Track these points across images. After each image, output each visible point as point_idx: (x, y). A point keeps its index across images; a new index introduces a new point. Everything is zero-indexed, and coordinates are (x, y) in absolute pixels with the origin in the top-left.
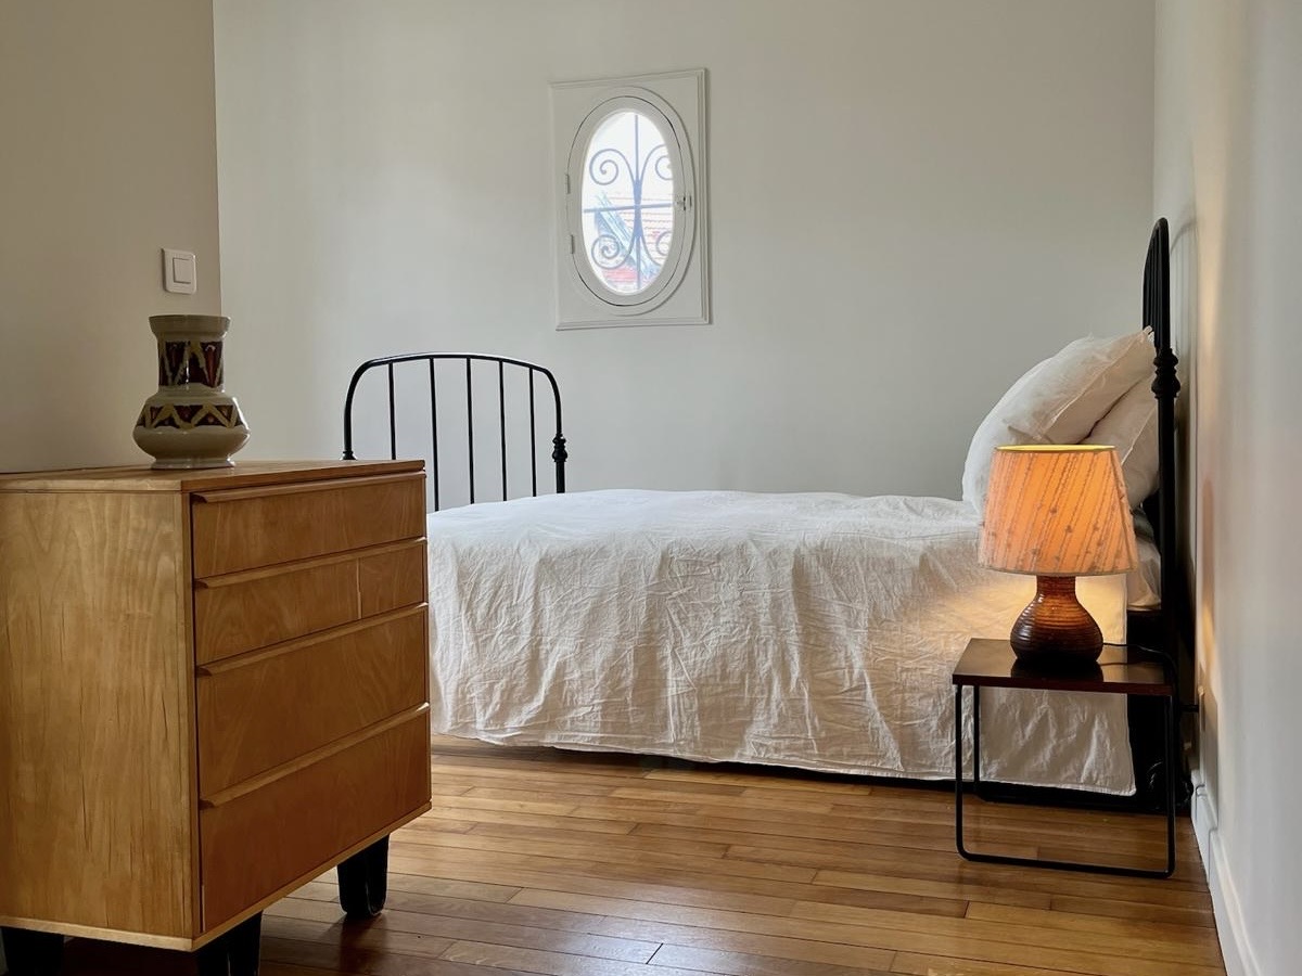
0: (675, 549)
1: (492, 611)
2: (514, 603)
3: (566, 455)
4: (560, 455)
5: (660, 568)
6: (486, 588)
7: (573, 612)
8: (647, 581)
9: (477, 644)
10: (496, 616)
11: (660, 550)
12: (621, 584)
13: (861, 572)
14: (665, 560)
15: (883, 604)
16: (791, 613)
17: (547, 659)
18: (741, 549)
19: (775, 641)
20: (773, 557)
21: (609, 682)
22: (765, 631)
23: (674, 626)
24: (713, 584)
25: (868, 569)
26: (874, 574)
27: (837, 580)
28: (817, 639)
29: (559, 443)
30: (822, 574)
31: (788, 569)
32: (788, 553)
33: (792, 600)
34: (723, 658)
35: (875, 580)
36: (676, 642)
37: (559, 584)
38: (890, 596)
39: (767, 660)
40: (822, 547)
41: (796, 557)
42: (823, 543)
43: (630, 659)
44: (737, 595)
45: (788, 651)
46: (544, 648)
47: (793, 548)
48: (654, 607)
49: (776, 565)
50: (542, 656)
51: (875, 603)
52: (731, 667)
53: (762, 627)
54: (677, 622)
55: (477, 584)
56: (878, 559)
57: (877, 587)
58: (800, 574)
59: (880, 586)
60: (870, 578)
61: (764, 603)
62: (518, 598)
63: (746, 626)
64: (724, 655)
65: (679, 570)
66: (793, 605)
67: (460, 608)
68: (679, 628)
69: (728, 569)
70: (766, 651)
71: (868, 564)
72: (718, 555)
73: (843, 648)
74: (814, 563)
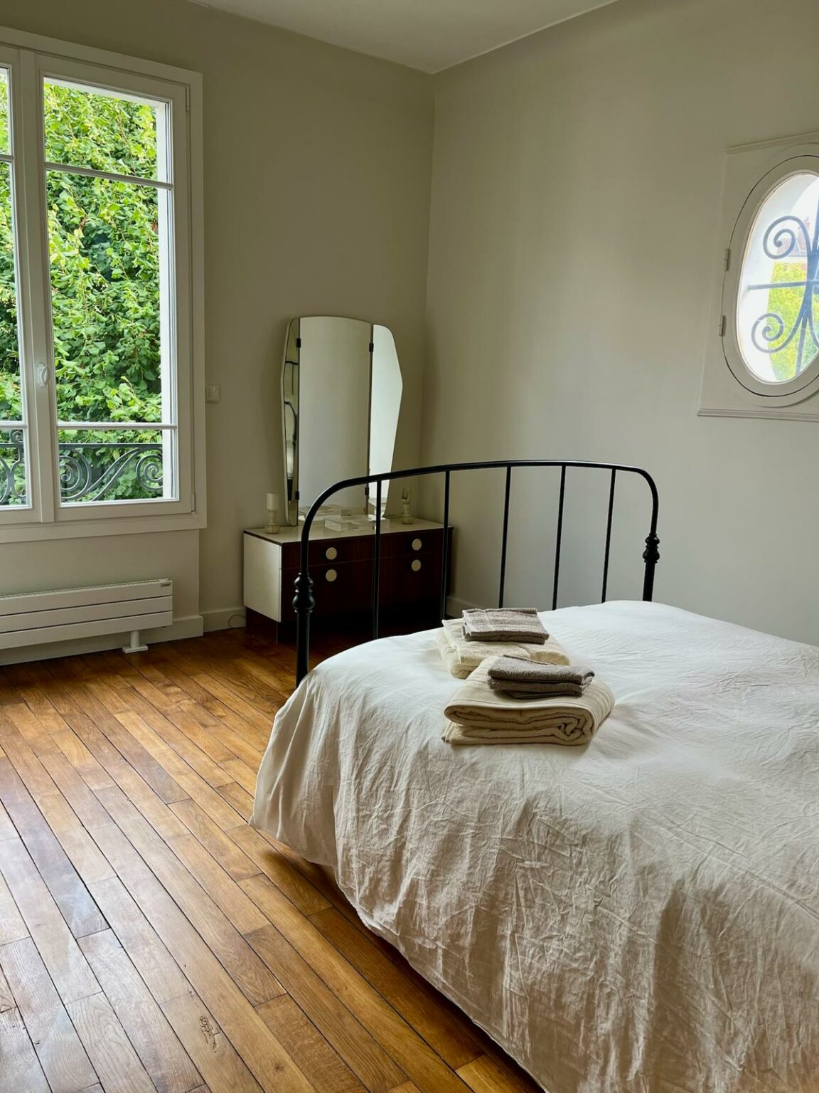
0: (542, 804)
1: (374, 788)
2: (392, 789)
3: (657, 556)
4: (651, 556)
5: (519, 822)
6: (375, 758)
7: (431, 829)
8: (503, 830)
9: (358, 817)
10: (376, 795)
11: (525, 797)
12: (479, 821)
13: (759, 969)
14: (527, 814)
15: (776, 1044)
16: (647, 975)
17: (406, 866)
18: (613, 842)
19: (621, 1000)
20: (647, 873)
21: (449, 932)
22: (613, 979)
23: (519, 905)
24: (570, 873)
25: (771, 970)
26: (777, 983)
27: (720, 959)
28: (673, 1033)
29: (652, 542)
30: (702, 940)
31: (660, 907)
32: (667, 880)
33: (652, 956)
34: (559, 979)
35: (776, 996)
36: (517, 926)
37: (428, 789)
38: (790, 1036)
39: (607, 1019)
40: (717, 893)
41: (675, 893)
42: (721, 888)
43: (470, 917)
44: (591, 907)
45: (634, 1025)
46: (406, 855)
47: (677, 874)
48: (503, 868)
49: (646, 891)
50: (404, 862)
51: (764, 1035)
52: (567, 999)
53: (610, 971)
54: (522, 900)
55: (370, 751)
56: (790, 965)
57: (774, 1009)
58: (672, 920)
59: (780, 1010)
60: (769, 988)
61: (619, 937)
62: (395, 787)
63: (593, 955)
64: (561, 978)
65: (538, 835)
66: (652, 964)
67: (353, 769)
68: (524, 909)
69: (590, 863)
70: (608, 1007)
71: (773, 961)
72: (584, 837)
73: (704, 1069)
74: (696, 917)
